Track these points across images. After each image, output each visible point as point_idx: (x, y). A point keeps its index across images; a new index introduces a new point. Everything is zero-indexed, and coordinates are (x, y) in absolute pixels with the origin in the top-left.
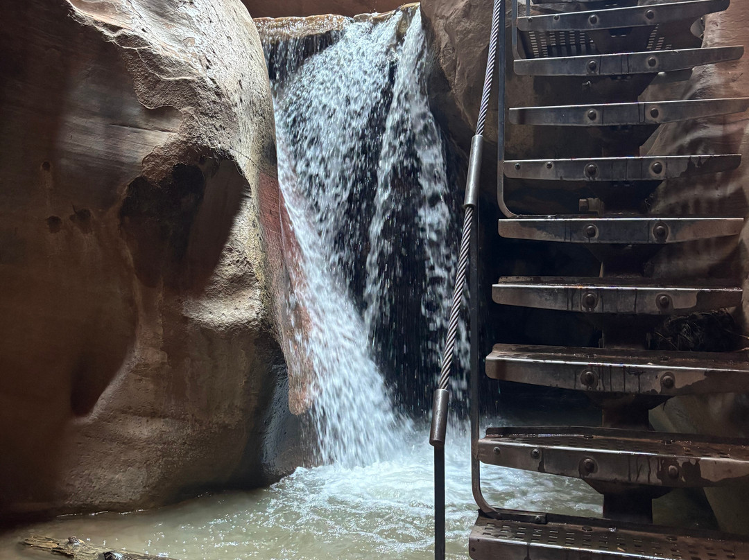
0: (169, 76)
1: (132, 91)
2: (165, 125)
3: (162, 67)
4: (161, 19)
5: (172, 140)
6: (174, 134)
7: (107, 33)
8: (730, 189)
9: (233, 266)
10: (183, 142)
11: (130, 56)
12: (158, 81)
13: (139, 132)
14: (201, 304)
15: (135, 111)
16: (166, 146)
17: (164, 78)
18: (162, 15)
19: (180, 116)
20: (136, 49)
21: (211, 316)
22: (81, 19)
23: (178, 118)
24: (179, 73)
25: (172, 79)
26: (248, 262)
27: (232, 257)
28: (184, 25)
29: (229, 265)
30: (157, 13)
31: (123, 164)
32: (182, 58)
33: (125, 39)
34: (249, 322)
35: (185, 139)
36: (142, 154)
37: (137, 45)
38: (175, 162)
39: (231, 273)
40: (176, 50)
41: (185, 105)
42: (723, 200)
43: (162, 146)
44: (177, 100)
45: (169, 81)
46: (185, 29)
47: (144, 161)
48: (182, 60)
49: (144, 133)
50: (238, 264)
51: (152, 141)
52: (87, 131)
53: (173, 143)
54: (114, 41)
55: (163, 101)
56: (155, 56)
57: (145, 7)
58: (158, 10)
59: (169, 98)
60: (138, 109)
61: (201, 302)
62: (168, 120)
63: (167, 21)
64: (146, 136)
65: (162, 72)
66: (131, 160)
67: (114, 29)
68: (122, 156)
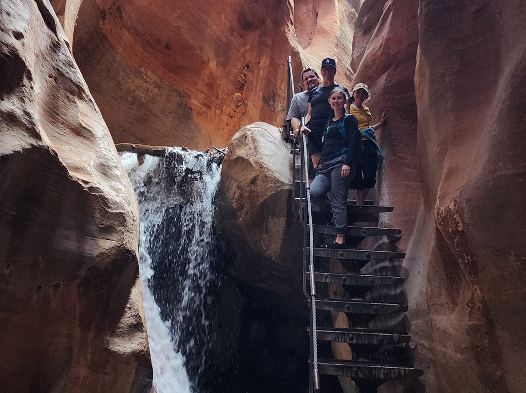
0: (112, 210)
1: (93, 216)
2: (108, 237)
3: (109, 205)
4: (104, 176)
5: (113, 245)
6: (114, 242)
7: (83, 185)
8: (398, 291)
9: (131, 318)
10: (118, 246)
11: (94, 198)
12: (107, 212)
13: (95, 240)
14: (113, 340)
15: (94, 228)
16: (110, 249)
17: (110, 211)
18: (105, 175)
19: (117, 232)
20: (97, 194)
21: (119, 348)
22: (71, 177)
23: (116, 233)
24: (117, 208)
25: (113, 211)
26: (139, 316)
27: (131, 313)
28: (116, 181)
29: (129, 317)
30: (102, 173)
31: (84, 257)
32: (117, 200)
33: (92, 189)
34: (140, 352)
35: (119, 245)
36: (96, 252)
37: (98, 193)
38: (113, 257)
39: (130, 322)
40: (114, 195)
41: (120, 226)
42: (395, 296)
43: (108, 248)
44: (116, 223)
45: (113, 213)
46: (116, 183)
47: (97, 256)
48: (118, 201)
49: (98, 240)
50: (134, 317)
51: (102, 245)
52: (67, 238)
53: (113, 247)
54: (86, 189)
55: (109, 223)
56: (106, 199)
57: (97, 170)
58: (103, 171)
59: (112, 222)
60: (95, 227)
61: (114, 339)
62: (110, 234)
63: (107, 178)
64: (98, 242)
65: (109, 207)
66: (90, 255)
67: (86, 183)
68: (85, 253)
